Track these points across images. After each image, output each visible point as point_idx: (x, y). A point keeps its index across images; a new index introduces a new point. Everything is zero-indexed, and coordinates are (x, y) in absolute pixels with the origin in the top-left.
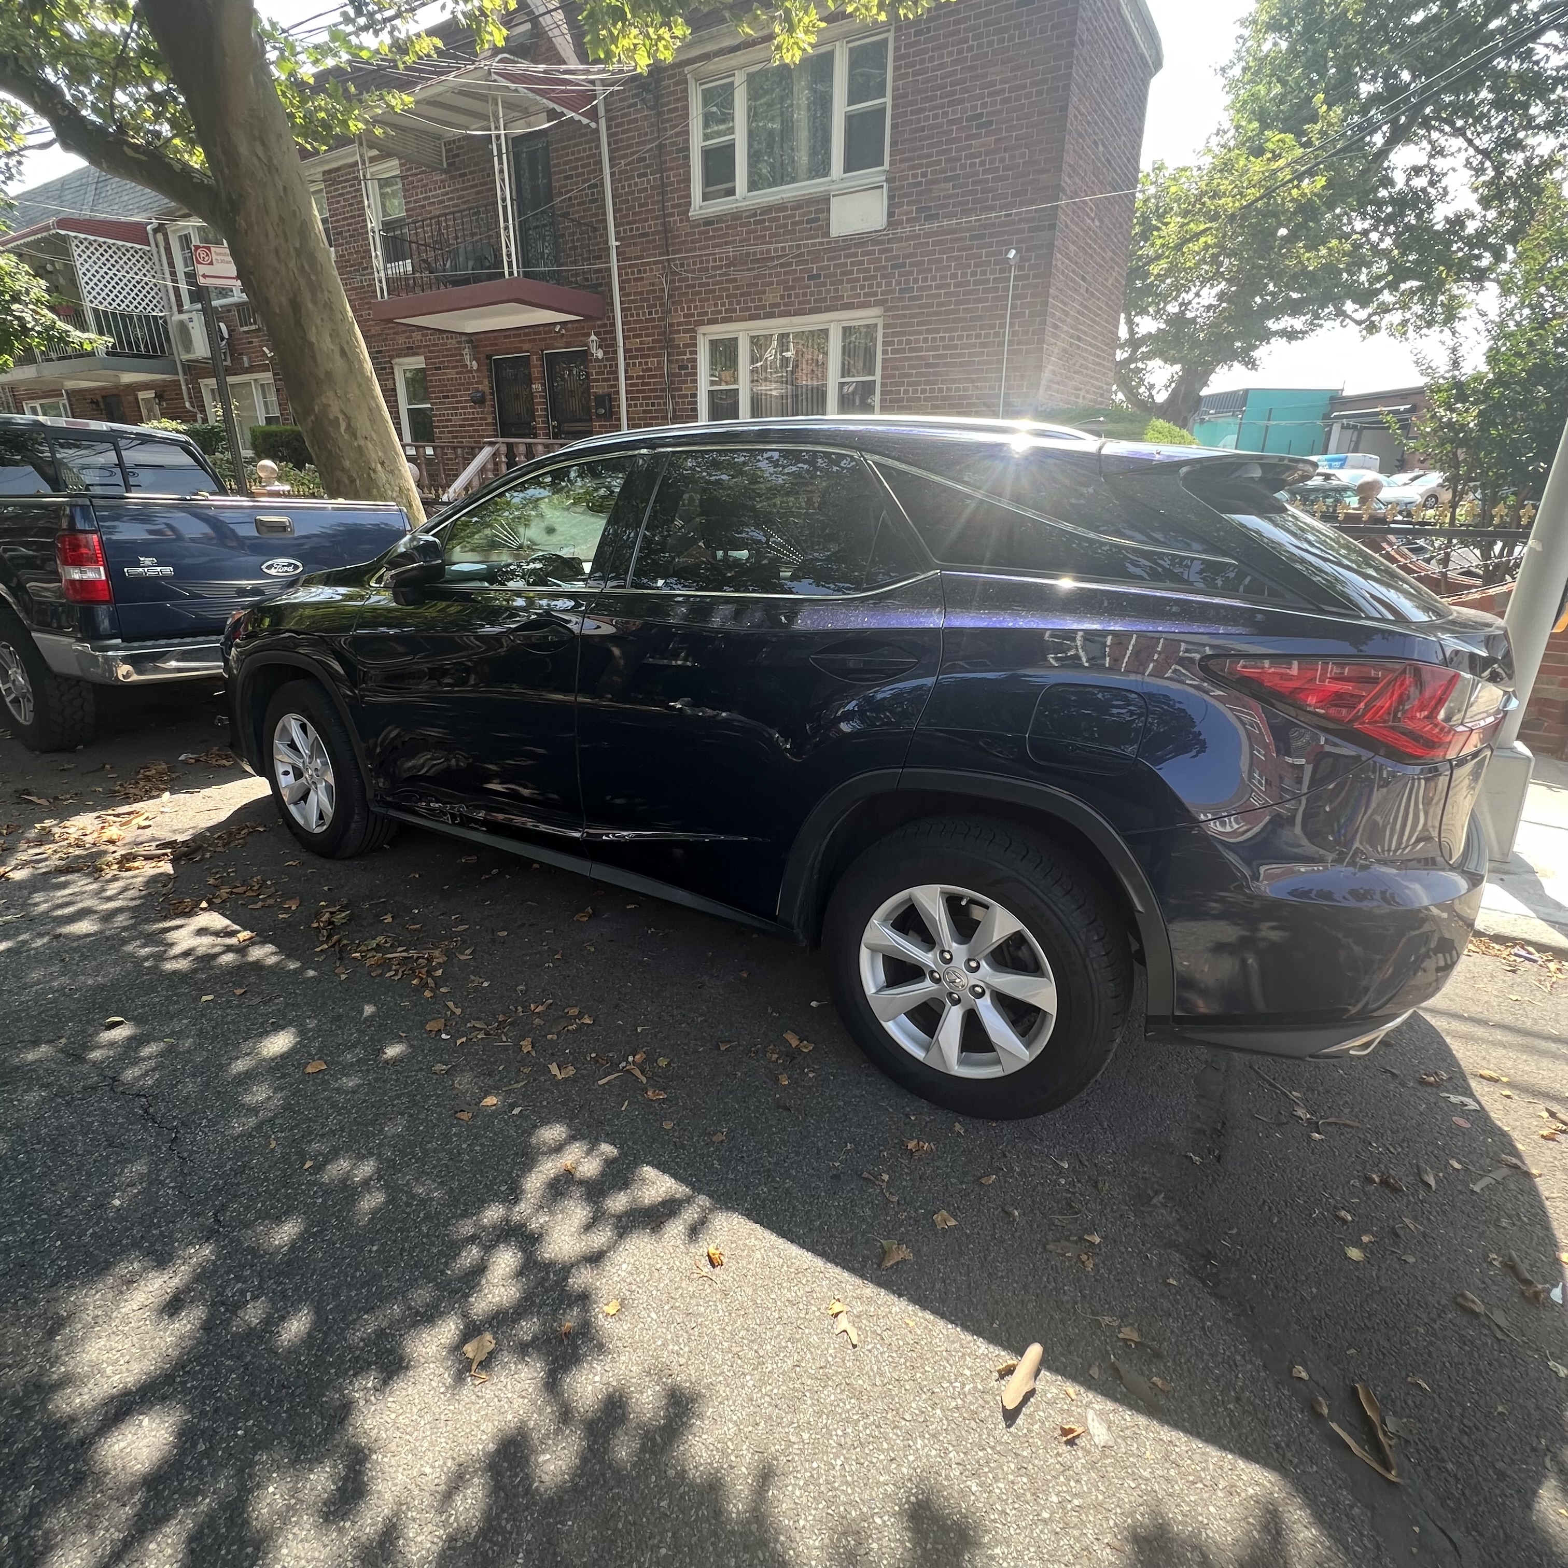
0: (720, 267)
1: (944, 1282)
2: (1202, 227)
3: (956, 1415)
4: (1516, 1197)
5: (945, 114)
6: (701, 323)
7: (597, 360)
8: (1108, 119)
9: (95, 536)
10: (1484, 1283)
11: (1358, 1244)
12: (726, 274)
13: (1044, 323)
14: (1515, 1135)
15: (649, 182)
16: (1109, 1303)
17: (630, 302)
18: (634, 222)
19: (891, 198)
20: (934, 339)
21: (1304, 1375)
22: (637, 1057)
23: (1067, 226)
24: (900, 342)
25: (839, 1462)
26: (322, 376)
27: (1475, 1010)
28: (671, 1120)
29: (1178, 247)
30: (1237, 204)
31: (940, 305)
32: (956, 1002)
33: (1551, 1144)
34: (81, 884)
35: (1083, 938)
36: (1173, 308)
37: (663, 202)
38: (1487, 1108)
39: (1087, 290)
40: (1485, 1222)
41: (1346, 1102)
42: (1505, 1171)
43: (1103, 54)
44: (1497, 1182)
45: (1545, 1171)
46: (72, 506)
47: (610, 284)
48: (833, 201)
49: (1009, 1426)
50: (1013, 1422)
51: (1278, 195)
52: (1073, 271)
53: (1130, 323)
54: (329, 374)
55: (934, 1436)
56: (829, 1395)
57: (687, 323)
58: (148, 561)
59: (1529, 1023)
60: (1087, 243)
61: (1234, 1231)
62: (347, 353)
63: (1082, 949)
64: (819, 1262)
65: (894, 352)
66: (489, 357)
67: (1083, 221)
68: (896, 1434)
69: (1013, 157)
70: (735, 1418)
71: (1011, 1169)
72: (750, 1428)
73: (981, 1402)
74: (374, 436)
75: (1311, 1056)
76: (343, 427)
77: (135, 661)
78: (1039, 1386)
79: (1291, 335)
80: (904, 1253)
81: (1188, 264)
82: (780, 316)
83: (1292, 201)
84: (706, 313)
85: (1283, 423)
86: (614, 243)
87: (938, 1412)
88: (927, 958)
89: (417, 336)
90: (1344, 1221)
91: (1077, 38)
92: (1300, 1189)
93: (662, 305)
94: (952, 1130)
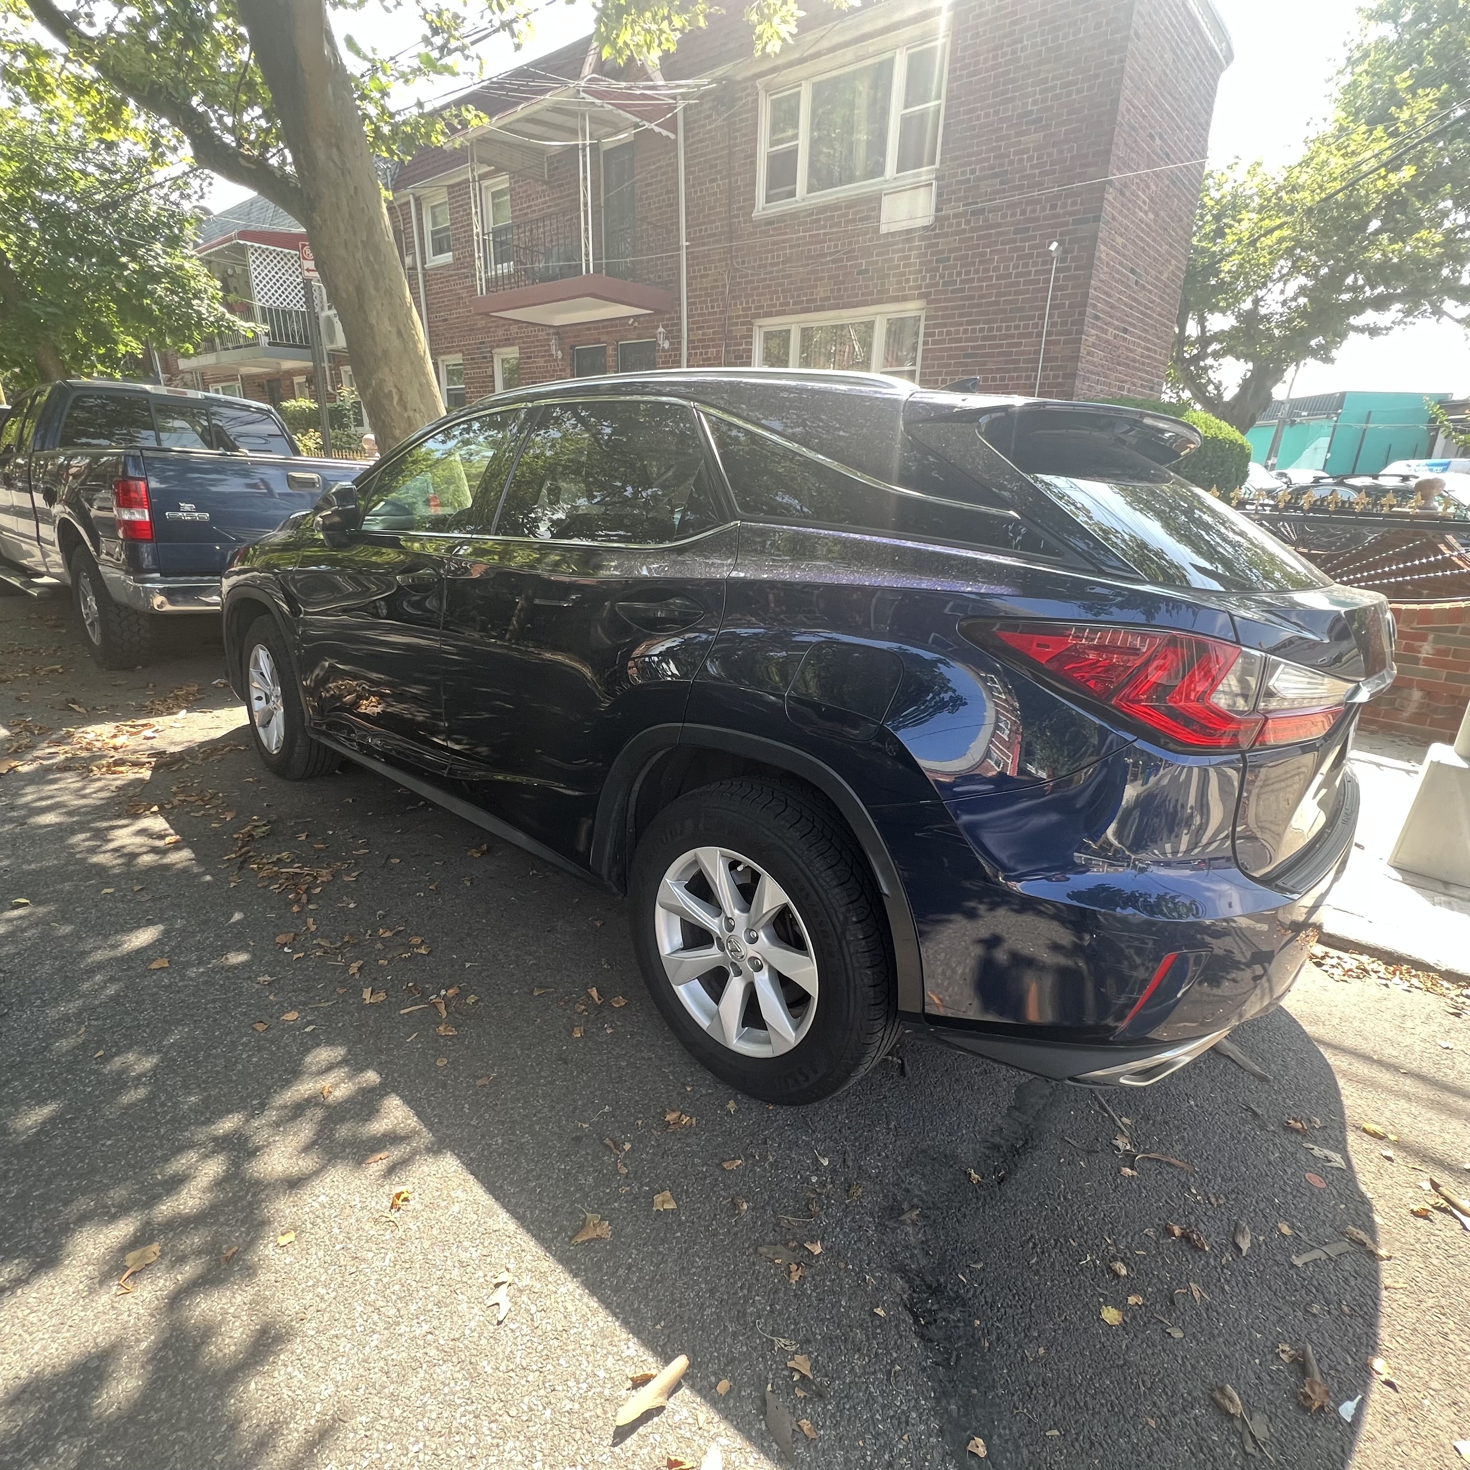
0: (778, 264)
1: (629, 1269)
2: (1278, 222)
3: (565, 1420)
4: (1346, 1280)
5: (996, 113)
6: (758, 316)
7: (664, 350)
8: (1168, 113)
9: (142, 483)
10: (1259, 1378)
11: (1120, 1304)
12: (783, 270)
13: (1083, 314)
14: (1378, 1205)
15: (718, 186)
16: (796, 1324)
17: (695, 297)
18: (703, 223)
19: (939, 195)
20: (974, 331)
21: (982, 1452)
22: (451, 991)
23: (1114, 218)
24: (940, 333)
25: (416, 1449)
26: (380, 354)
27: (1389, 1052)
28: (448, 1058)
29: (1253, 243)
30: (1317, 198)
31: (981, 297)
32: (739, 973)
33: (1421, 1222)
34: (71, 781)
35: (841, 918)
36: (1247, 305)
37: (729, 204)
38: (1357, 1168)
39: (1137, 283)
40: (1293, 1303)
41: (1183, 1138)
42: (1344, 1246)
43: (1163, 47)
44: (1330, 1259)
45: (1398, 1254)
46: (127, 456)
47: (679, 281)
48: (885, 200)
49: (614, 1445)
50: (622, 1441)
51: (1362, 187)
52: (1121, 264)
53: (1202, 321)
54: (385, 352)
55: (529, 1439)
56: (444, 1371)
57: (746, 316)
58: (187, 506)
59: (1452, 1075)
60: (1138, 236)
61: (979, 1266)
62: (405, 334)
63: (839, 931)
64: (512, 1226)
65: (934, 342)
66: (572, 347)
67: (1134, 213)
68: (490, 1429)
69: (1061, 152)
70: (339, 1378)
71: (766, 1159)
72: (348, 1392)
73: (599, 1411)
74: (423, 408)
75: (1072, 1079)
76: (396, 399)
77: (169, 594)
78: (670, 1404)
79: (1373, 331)
80: (605, 1230)
81: (1262, 260)
82: (830, 309)
83: (1377, 192)
84: (762, 307)
85: (1381, 426)
86: (685, 243)
87: (548, 1412)
88: (713, 924)
89: (514, 329)
90: (1117, 1275)
91: (1132, 33)
92: (1080, 1229)
93: (723, 299)
94: (722, 1107)
